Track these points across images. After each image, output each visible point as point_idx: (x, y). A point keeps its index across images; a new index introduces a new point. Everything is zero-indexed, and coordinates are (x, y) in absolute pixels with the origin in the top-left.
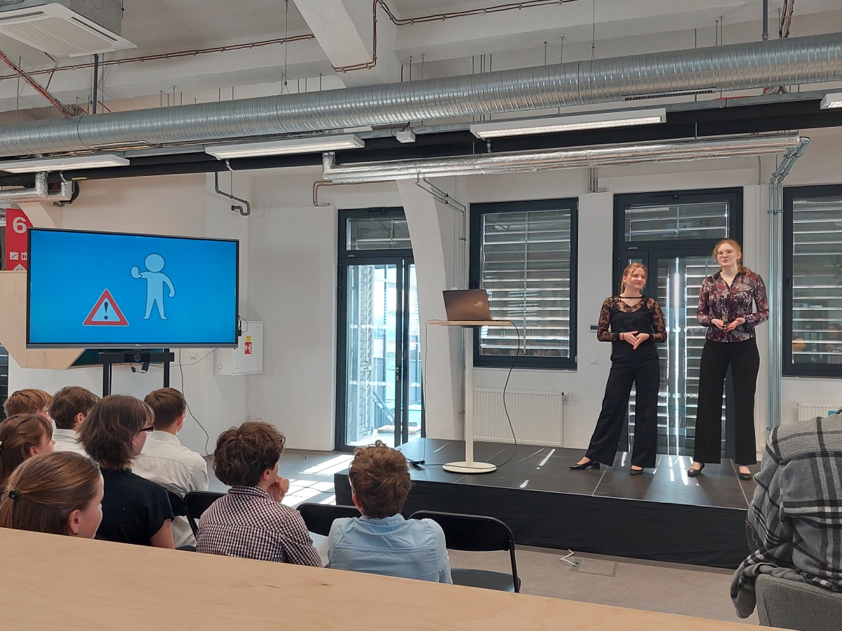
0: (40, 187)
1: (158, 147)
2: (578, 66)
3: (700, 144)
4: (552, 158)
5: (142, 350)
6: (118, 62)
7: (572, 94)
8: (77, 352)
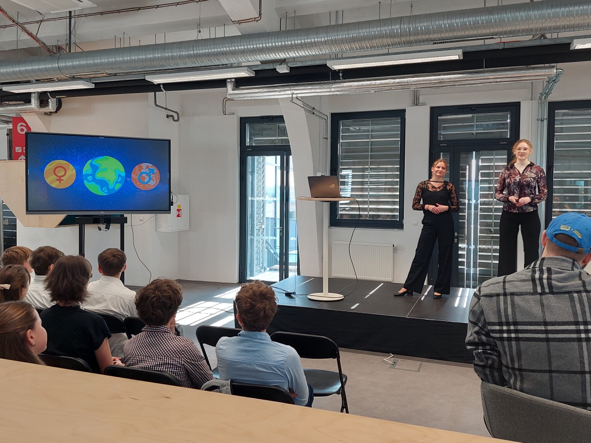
0: (34, 103)
1: (114, 75)
2: (401, 20)
3: (486, 74)
4: (385, 84)
5: (105, 215)
6: (86, 15)
7: (396, 40)
8: (61, 217)
